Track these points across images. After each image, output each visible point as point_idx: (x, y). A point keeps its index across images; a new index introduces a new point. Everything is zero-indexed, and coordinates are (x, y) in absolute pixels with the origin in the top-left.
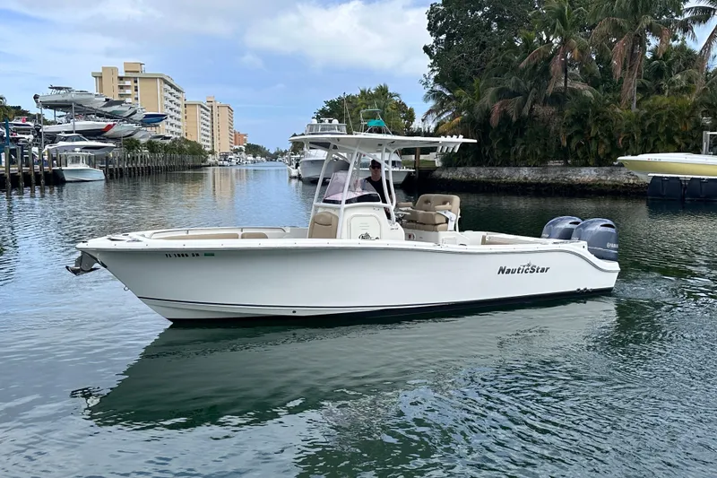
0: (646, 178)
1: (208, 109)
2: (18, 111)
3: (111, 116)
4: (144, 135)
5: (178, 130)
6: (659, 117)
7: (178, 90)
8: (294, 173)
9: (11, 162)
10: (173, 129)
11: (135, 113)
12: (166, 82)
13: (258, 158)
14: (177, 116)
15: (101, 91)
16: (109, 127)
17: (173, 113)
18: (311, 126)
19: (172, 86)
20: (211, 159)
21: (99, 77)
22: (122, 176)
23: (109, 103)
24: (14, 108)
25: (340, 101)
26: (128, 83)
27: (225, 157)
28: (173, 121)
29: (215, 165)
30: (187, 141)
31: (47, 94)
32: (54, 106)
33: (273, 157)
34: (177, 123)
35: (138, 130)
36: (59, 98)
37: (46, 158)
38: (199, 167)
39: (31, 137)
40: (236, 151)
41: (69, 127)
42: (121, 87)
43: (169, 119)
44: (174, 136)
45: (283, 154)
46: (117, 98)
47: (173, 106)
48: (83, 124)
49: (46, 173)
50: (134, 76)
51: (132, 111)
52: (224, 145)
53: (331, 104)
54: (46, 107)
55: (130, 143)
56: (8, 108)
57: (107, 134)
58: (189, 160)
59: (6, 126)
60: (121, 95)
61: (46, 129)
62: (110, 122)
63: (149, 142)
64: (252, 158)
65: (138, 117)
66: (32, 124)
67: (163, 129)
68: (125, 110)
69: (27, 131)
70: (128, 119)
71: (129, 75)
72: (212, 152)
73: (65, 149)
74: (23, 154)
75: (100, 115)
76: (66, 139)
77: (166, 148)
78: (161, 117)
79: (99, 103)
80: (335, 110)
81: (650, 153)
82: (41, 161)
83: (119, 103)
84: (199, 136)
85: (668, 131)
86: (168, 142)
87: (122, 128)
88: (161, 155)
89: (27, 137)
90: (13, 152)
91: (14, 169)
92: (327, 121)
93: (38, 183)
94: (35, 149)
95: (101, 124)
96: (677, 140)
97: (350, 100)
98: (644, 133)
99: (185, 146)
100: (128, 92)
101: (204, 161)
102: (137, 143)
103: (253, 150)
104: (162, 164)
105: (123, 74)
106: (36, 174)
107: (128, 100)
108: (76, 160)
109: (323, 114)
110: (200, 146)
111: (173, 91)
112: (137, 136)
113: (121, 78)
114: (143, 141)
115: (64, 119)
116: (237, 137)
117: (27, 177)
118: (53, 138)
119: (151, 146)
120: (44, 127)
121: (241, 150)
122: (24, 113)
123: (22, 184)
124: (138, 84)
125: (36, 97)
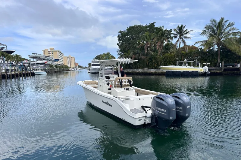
0: (165, 71)
1: (69, 58)
2: (25, 59)
3: (47, 60)
4: (54, 64)
5: (62, 63)
6: (167, 58)
7: (62, 54)
8: (89, 71)
9: (23, 70)
10: (61, 62)
11: (52, 59)
12: (59, 52)
13: (81, 68)
14: (62, 59)
15: (44, 54)
16: (46, 62)
17: (61, 59)
18: (92, 61)
19: (61, 53)
20: (70, 69)
21: (44, 51)
22: (49, 73)
23: (46, 57)
24: (24, 58)
25: (99, 56)
26: (51, 52)
27: (73, 68)
28: (61, 61)
29: (71, 70)
30: (64, 65)
31: (32, 55)
32: (33, 58)
33: (84, 68)
34: (62, 61)
35: (53, 63)
36: (34, 56)
37: (31, 69)
38: (68, 71)
39: (28, 65)
40: (76, 67)
41: (37, 62)
42: (49, 53)
43: (60, 60)
44: (61, 64)
45: (86, 68)
46: (48, 56)
47: (61, 57)
48: (40, 62)
49: (31, 73)
50: (52, 51)
51: (51, 58)
52: (73, 66)
53: (97, 56)
54: (31, 58)
55: (51, 66)
56: (22, 58)
57: (46, 64)
58: (65, 69)
59: (22, 62)
60: (49, 55)
61: (31, 63)
62: (46, 61)
63: (56, 65)
64: (79, 69)
65: (53, 60)
66: (28, 62)
67: (59, 62)
68: (50, 58)
69: (27, 64)
70: (51, 60)
71: (51, 51)
72: (70, 67)
73: (36, 67)
74: (26, 69)
75: (44, 60)
76: (36, 65)
77: (60, 67)
78: (58, 60)
79: (44, 57)
80: (98, 58)
81: (166, 65)
82: (30, 70)
83: (49, 57)
84: (67, 64)
85: (169, 61)
86: (60, 65)
87: (49, 62)
88: (58, 68)
89: (27, 65)
90: (23, 68)
91: (24, 72)
92: (96, 60)
93: (29, 75)
94: (29, 68)
95: (44, 61)
96: (171, 63)
97: (101, 55)
98: (164, 62)
99: (64, 66)
100: (51, 54)
101: (69, 69)
102: (53, 66)
103: (80, 67)
104: (59, 70)
105: (49, 50)
106: (29, 73)
107: (51, 56)
108: (39, 70)
109: (95, 58)
110: (67, 66)
111: (61, 54)
112: (53, 64)
113: (49, 51)
114: (54, 65)
115: (35, 61)
116: (76, 64)
117: (27, 74)
118: (33, 65)
119: (56, 66)
120: (31, 62)
121: (77, 67)
122: (26, 59)
123: (25, 75)
124: (53, 53)
125: (29, 56)
